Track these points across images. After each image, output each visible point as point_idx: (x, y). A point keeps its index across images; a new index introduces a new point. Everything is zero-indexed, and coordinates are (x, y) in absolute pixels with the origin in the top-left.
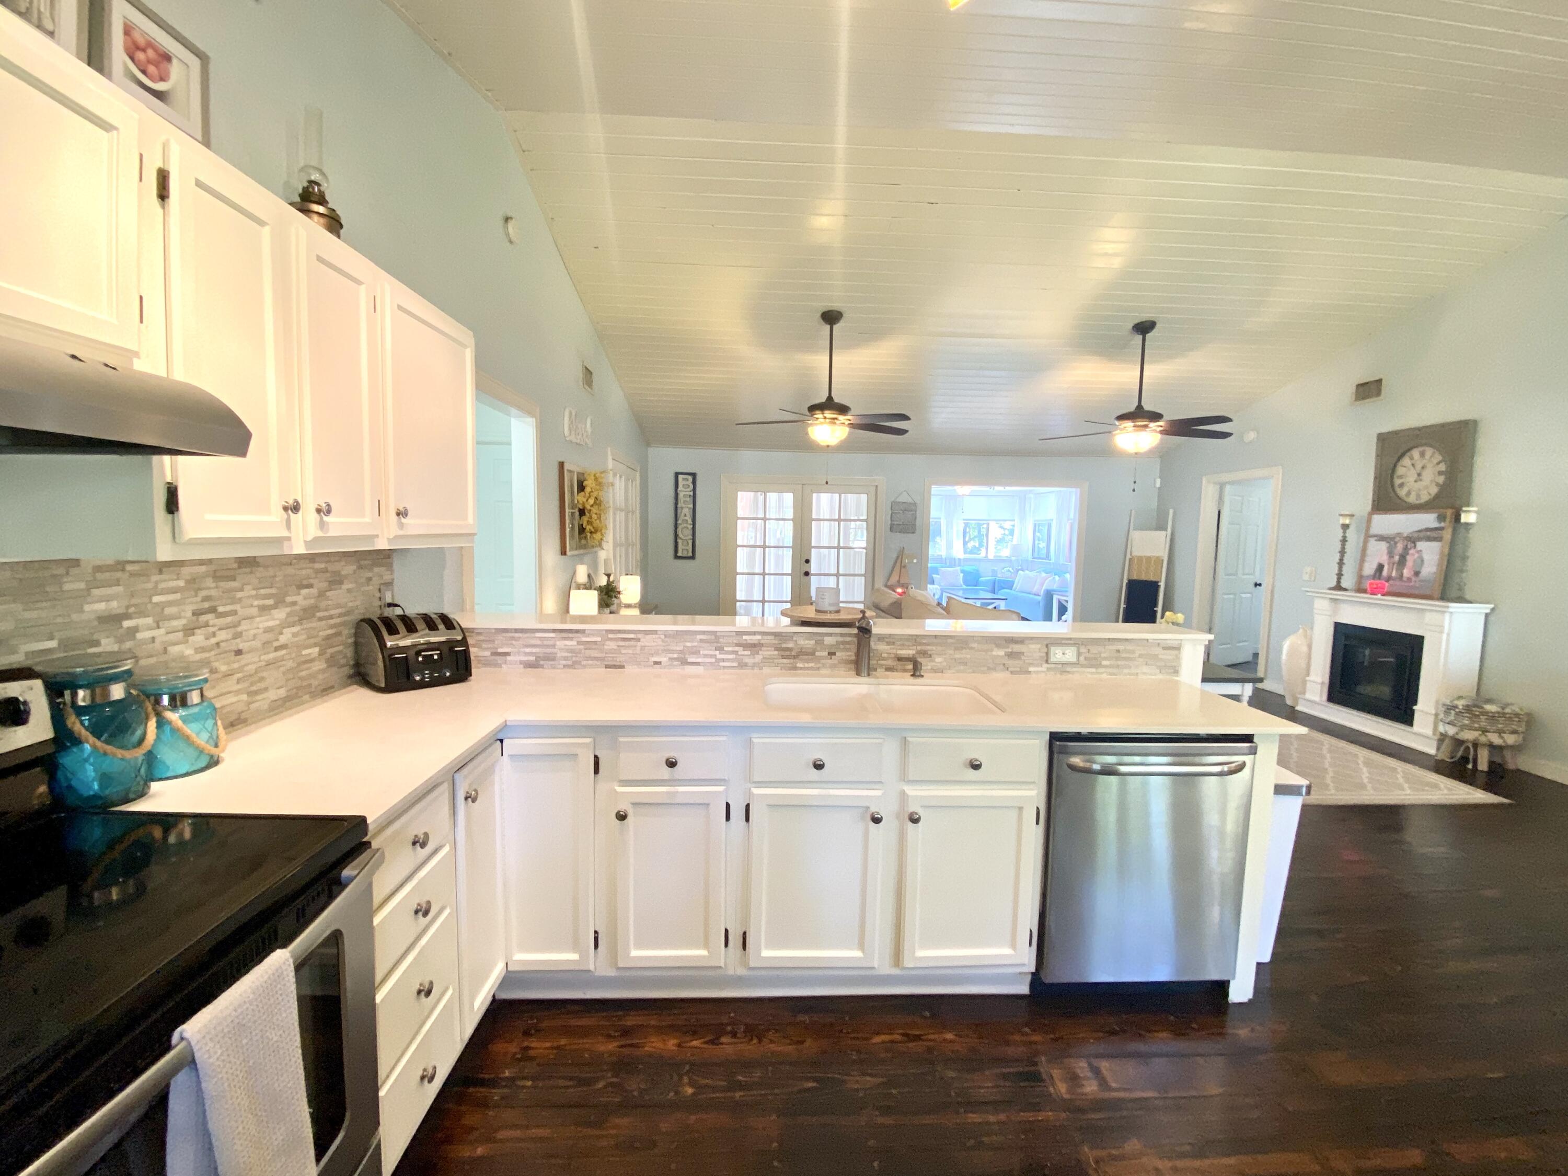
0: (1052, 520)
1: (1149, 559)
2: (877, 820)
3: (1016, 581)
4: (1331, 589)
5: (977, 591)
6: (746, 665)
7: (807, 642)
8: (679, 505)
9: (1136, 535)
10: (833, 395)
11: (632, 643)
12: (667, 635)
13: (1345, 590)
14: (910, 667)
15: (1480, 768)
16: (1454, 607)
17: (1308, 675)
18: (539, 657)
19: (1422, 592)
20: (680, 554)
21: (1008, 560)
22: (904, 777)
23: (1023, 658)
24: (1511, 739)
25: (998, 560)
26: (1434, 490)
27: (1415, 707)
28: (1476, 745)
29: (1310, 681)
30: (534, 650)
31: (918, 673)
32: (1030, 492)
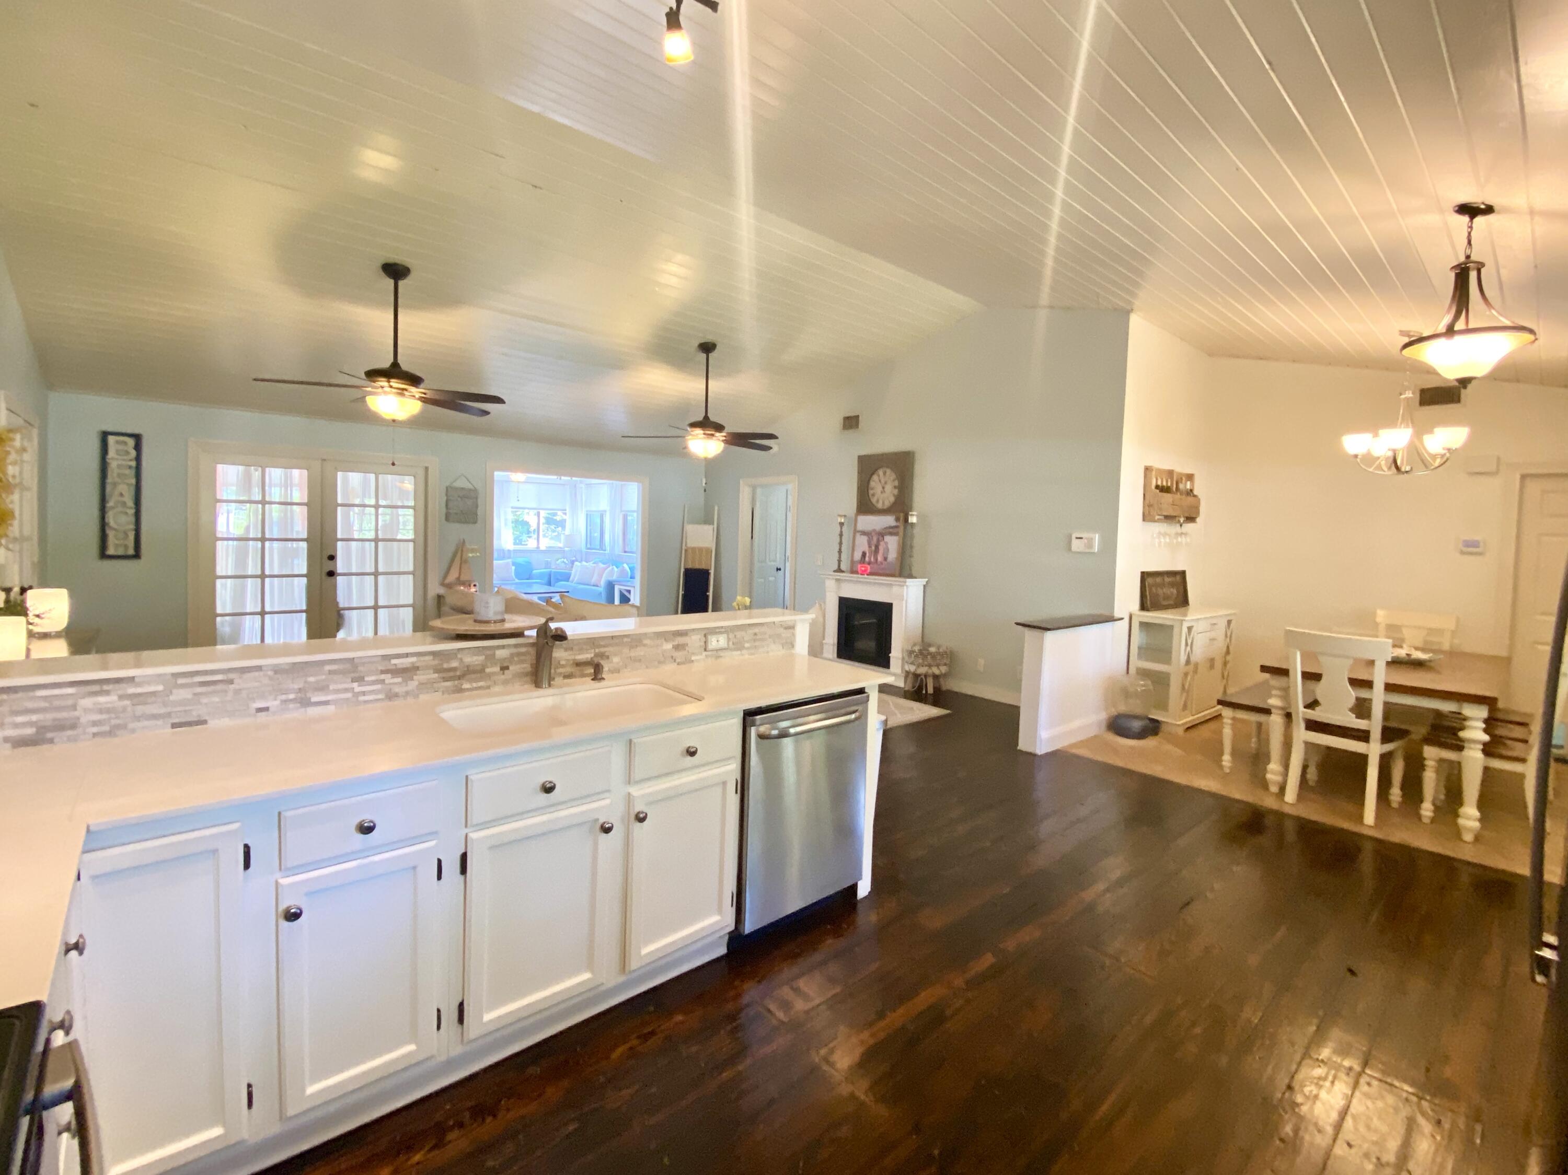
0: (605, 511)
1: (701, 549)
2: (607, 830)
3: (573, 572)
4: (834, 571)
5: (530, 585)
6: (396, 695)
7: (475, 658)
8: (109, 480)
9: (689, 528)
10: (399, 361)
11: (219, 687)
12: (277, 670)
13: (843, 572)
14: (591, 670)
15: (929, 692)
16: (909, 581)
17: (824, 639)
18: (44, 727)
19: (888, 572)
20: (111, 551)
21: (561, 551)
22: (629, 781)
23: (687, 649)
24: (944, 669)
25: (550, 551)
26: (892, 499)
27: (890, 655)
28: (926, 676)
29: (826, 644)
30: (34, 718)
31: (600, 677)
32: (581, 482)
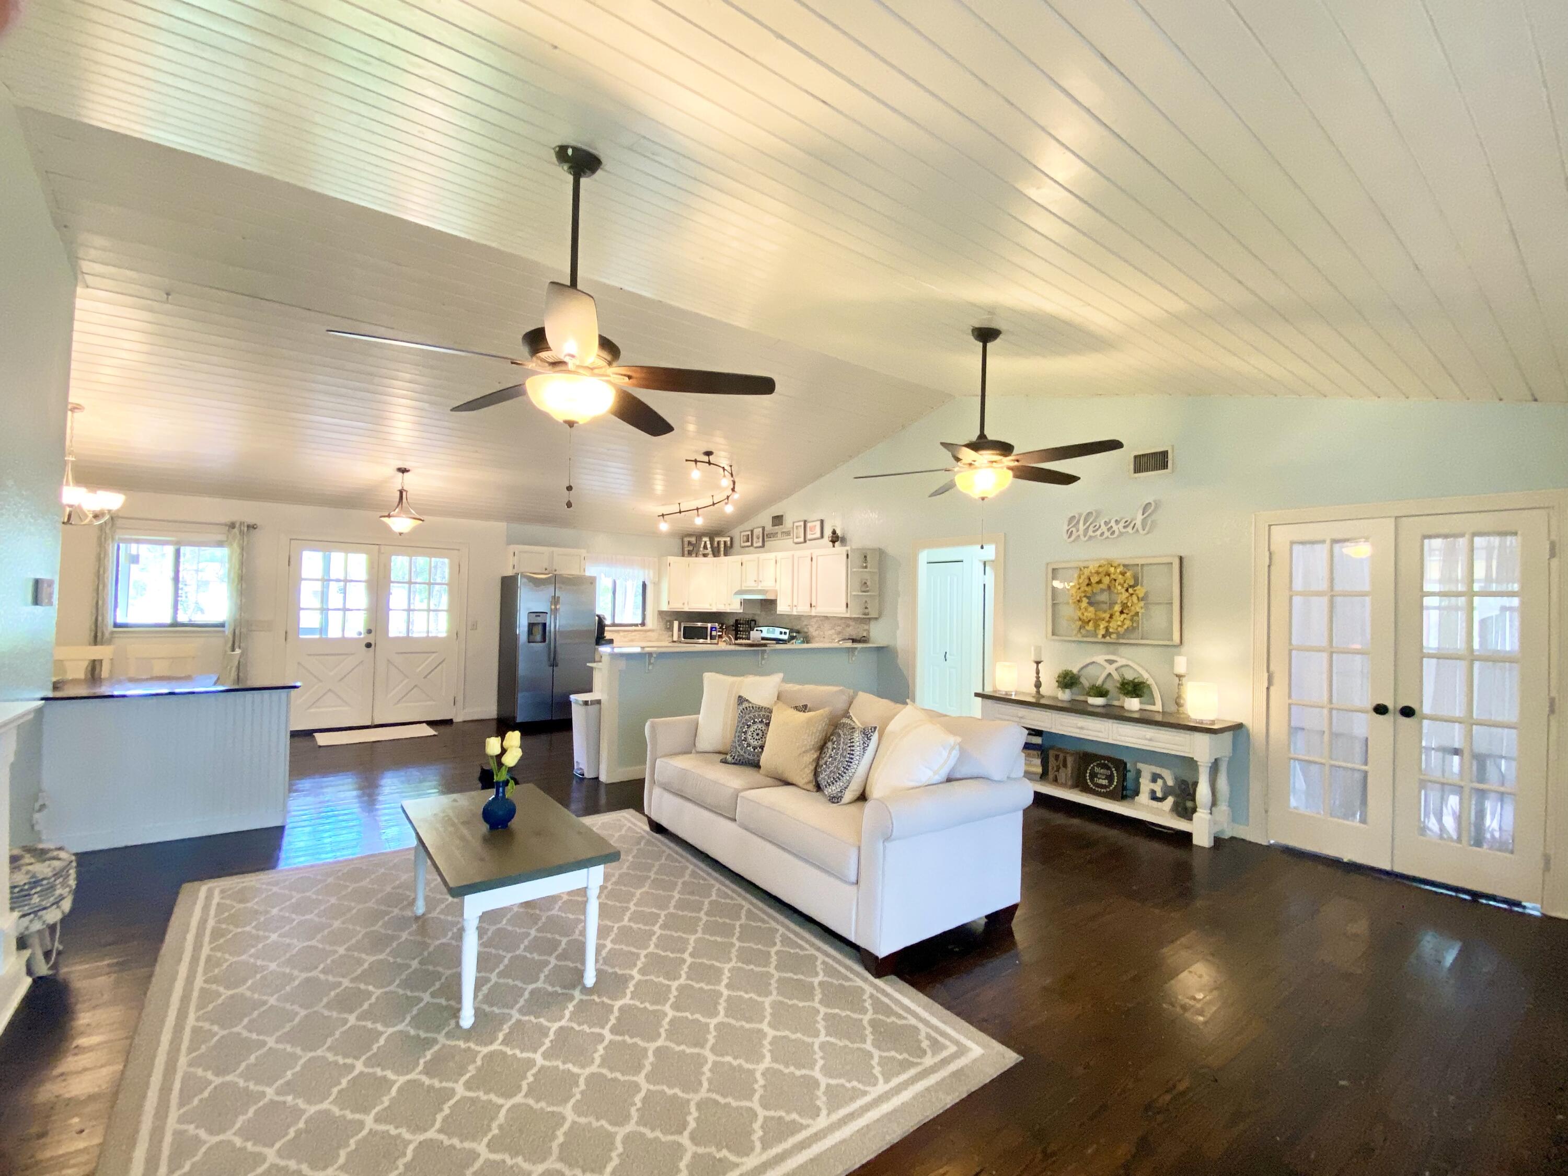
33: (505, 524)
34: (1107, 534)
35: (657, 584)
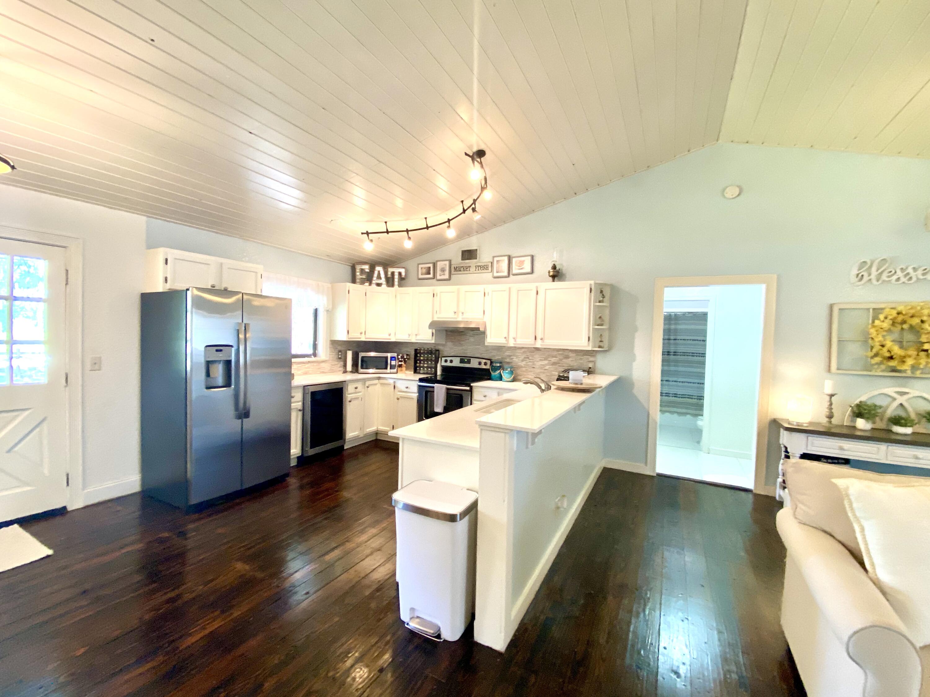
33: (144, 218)
34: (903, 279)
35: (330, 313)
